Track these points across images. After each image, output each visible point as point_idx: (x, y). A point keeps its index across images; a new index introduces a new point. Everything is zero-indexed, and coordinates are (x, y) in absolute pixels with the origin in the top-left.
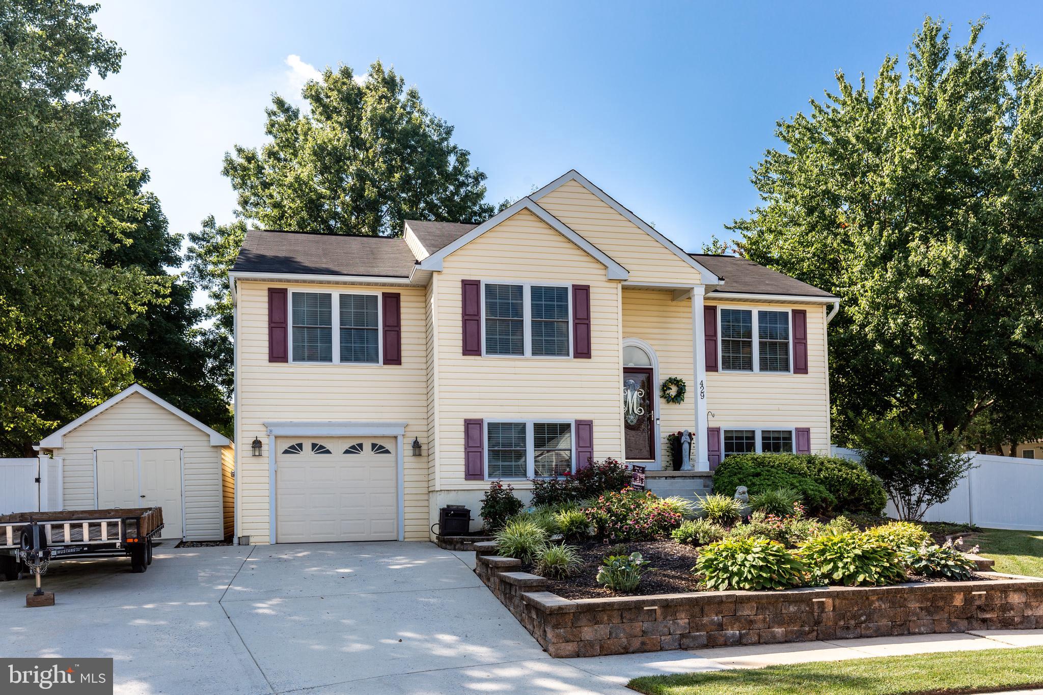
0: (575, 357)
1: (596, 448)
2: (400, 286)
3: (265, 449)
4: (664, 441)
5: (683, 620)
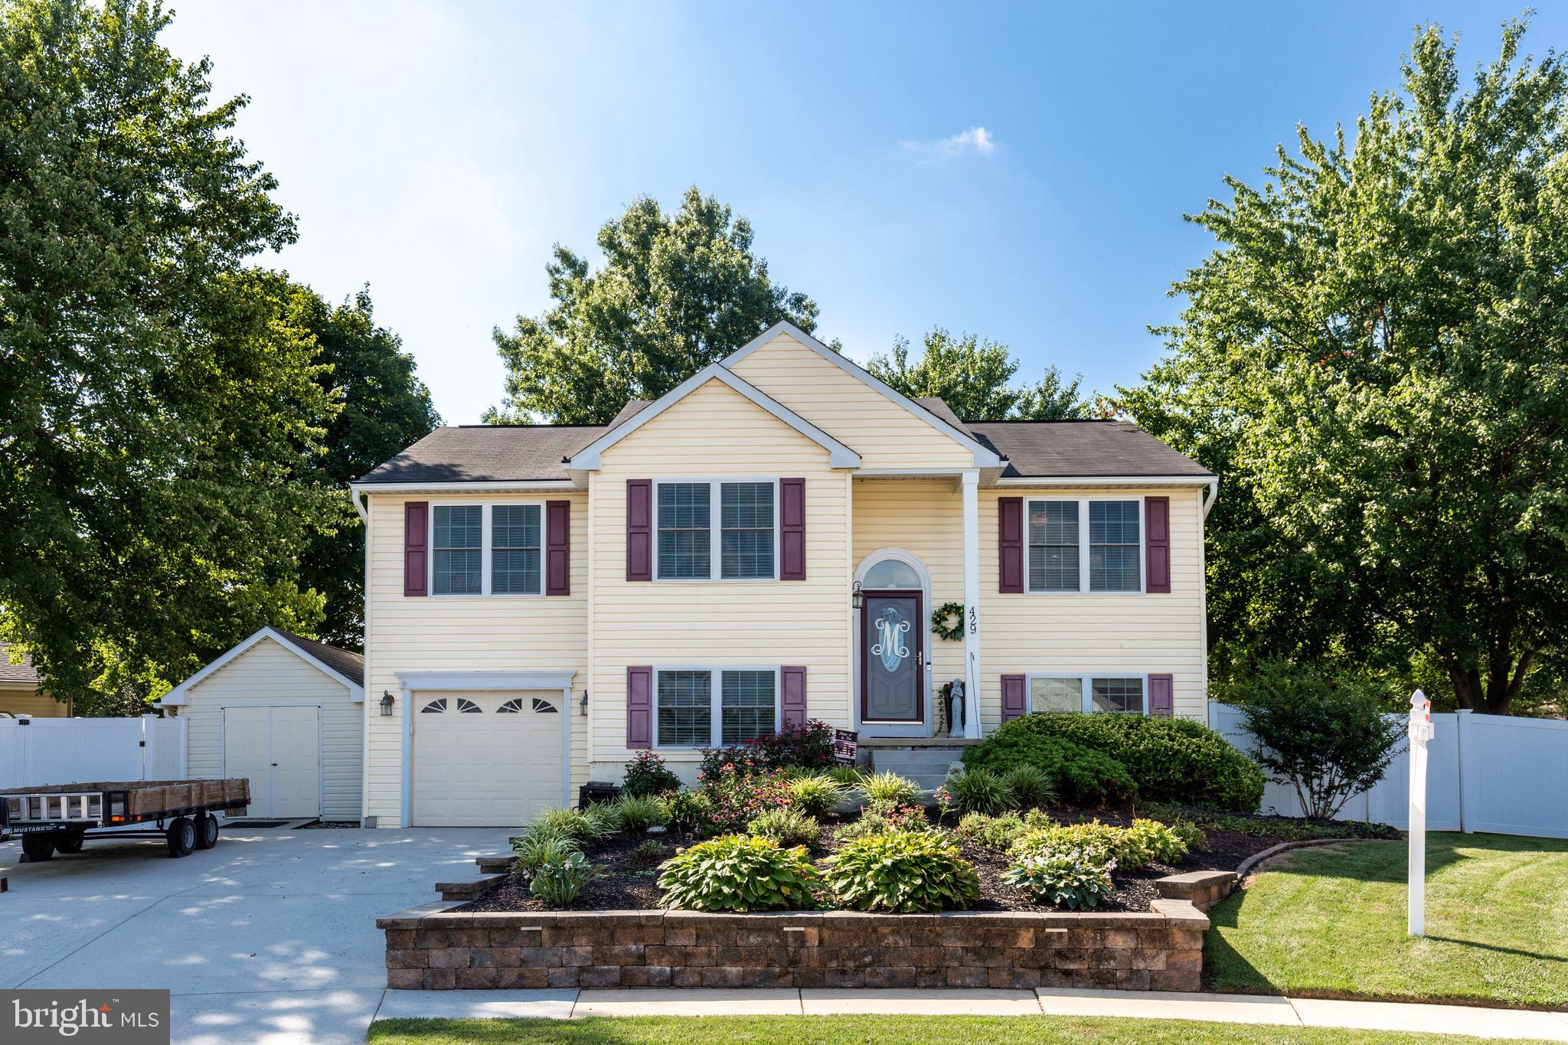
0: (782, 579)
1: (810, 705)
2: (567, 490)
3: (398, 707)
4: (936, 694)
5: (584, 948)
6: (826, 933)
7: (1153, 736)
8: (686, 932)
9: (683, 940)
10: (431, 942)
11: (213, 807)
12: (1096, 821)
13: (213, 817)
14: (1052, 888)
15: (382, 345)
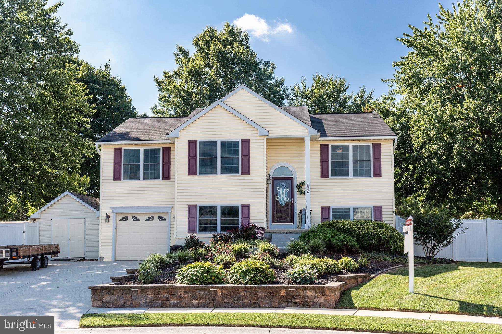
0: (242, 174)
1: (251, 218)
2: (170, 143)
3: (111, 219)
4: (298, 214)
5: (150, 295)
6: (223, 291)
7: (368, 228)
8: (181, 290)
9: (180, 293)
10: (105, 293)
11: (46, 254)
12: (326, 257)
13: (46, 257)
14: (297, 278)
15: (114, 83)
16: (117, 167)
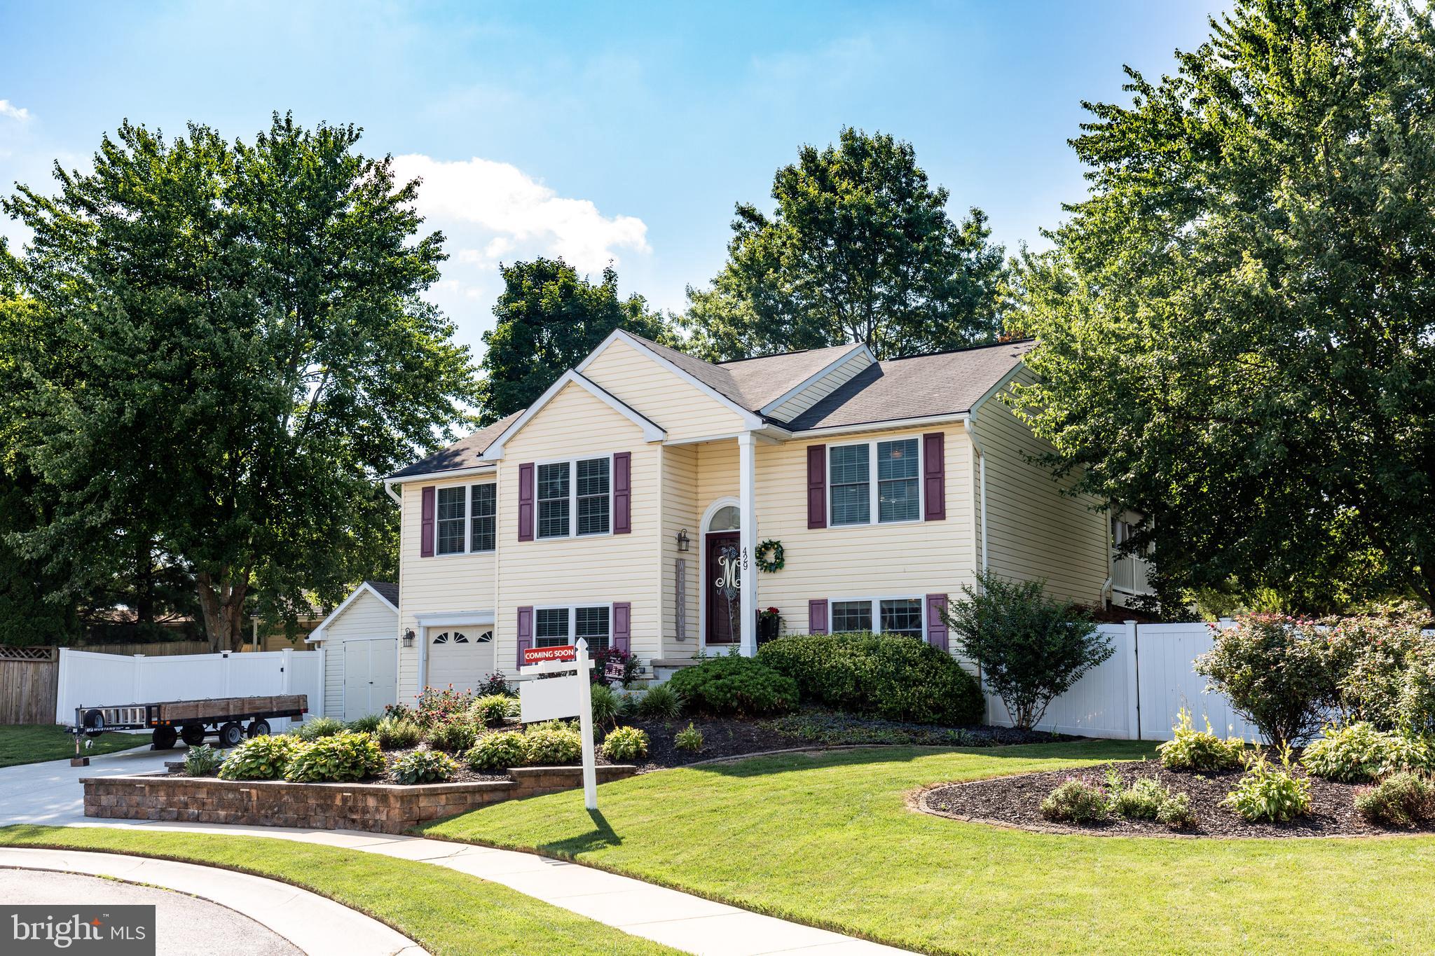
0: (614, 533)
1: (632, 633)
3: (417, 640)
5: (162, 797)
8: (203, 790)
9: (201, 795)
10: (101, 791)
16: (428, 527)
